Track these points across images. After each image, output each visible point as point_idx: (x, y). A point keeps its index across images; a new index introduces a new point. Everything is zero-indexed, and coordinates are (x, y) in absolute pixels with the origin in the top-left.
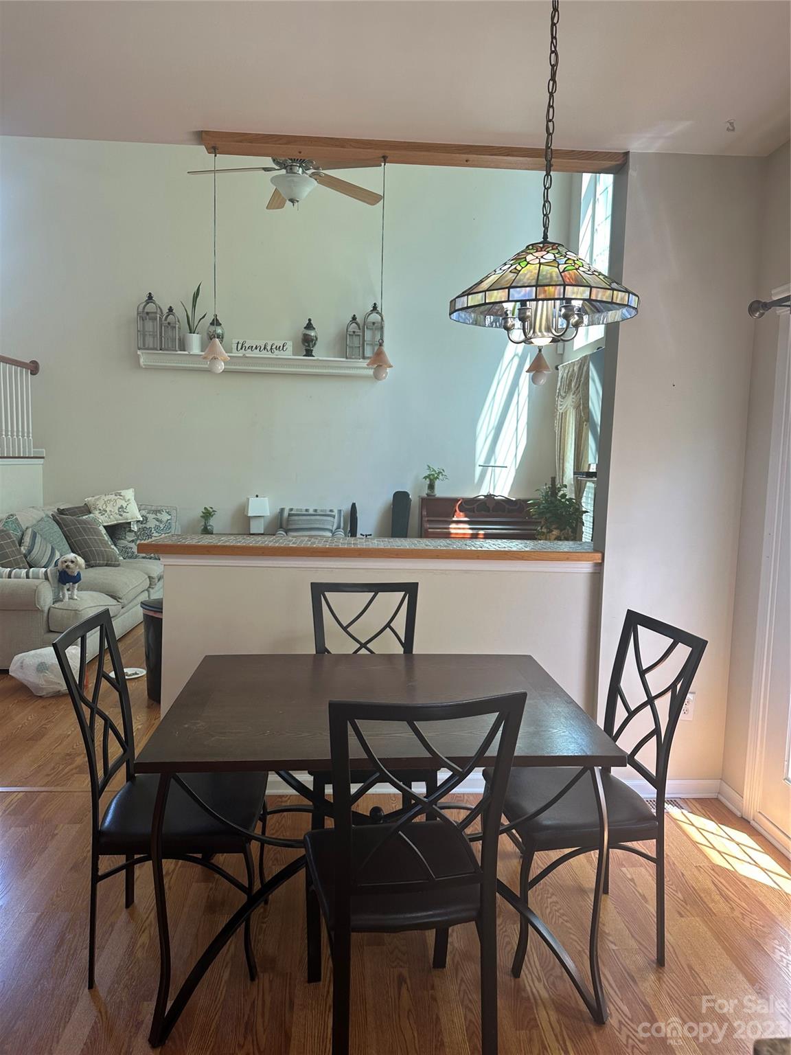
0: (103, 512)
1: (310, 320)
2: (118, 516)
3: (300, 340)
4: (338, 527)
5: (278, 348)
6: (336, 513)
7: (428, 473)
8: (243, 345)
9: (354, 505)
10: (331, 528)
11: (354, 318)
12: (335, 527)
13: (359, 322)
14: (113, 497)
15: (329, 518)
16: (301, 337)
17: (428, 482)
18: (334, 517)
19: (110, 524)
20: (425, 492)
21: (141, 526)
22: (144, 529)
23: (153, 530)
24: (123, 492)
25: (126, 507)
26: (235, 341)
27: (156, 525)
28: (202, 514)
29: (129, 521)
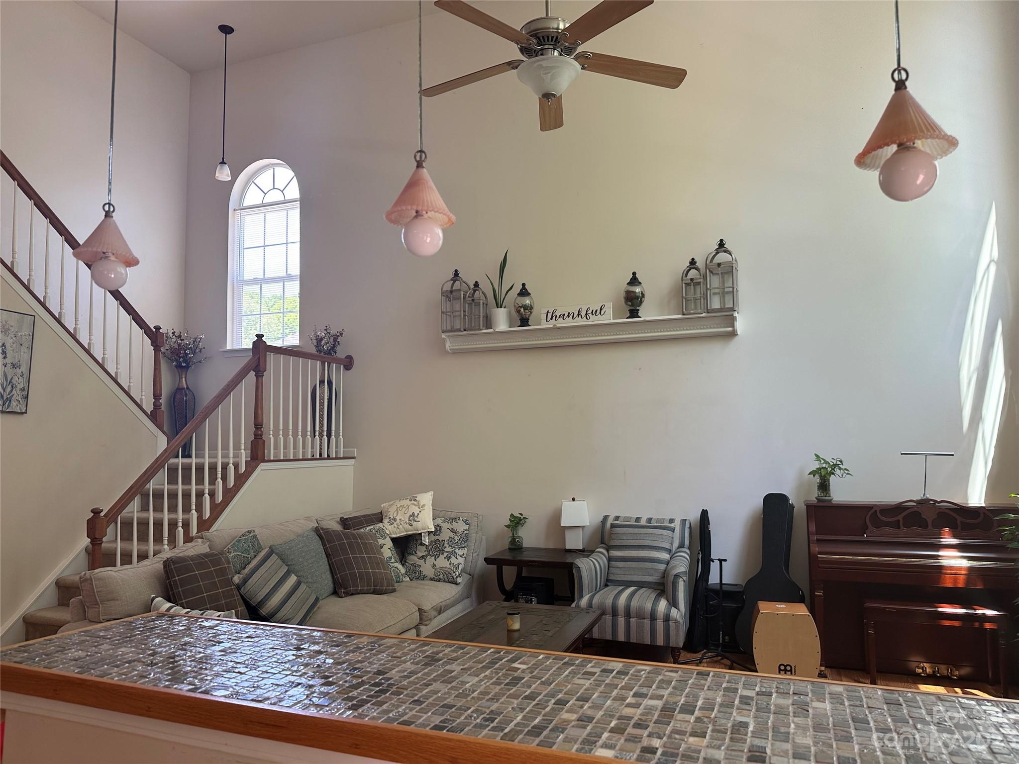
0: (392, 521)
1: (634, 274)
2: (407, 526)
3: (623, 300)
4: (681, 545)
5: (594, 313)
6: (677, 525)
7: (815, 465)
8: (553, 314)
9: (704, 514)
10: (667, 546)
11: (693, 262)
12: (676, 544)
13: (700, 267)
14: (407, 502)
15: (665, 532)
16: (623, 294)
17: (817, 479)
18: (673, 530)
19: (398, 535)
20: (814, 495)
21: (433, 538)
22: (436, 542)
23: (446, 543)
24: (419, 497)
25: (418, 514)
26: (545, 311)
27: (450, 538)
28: (508, 522)
29: (420, 532)
